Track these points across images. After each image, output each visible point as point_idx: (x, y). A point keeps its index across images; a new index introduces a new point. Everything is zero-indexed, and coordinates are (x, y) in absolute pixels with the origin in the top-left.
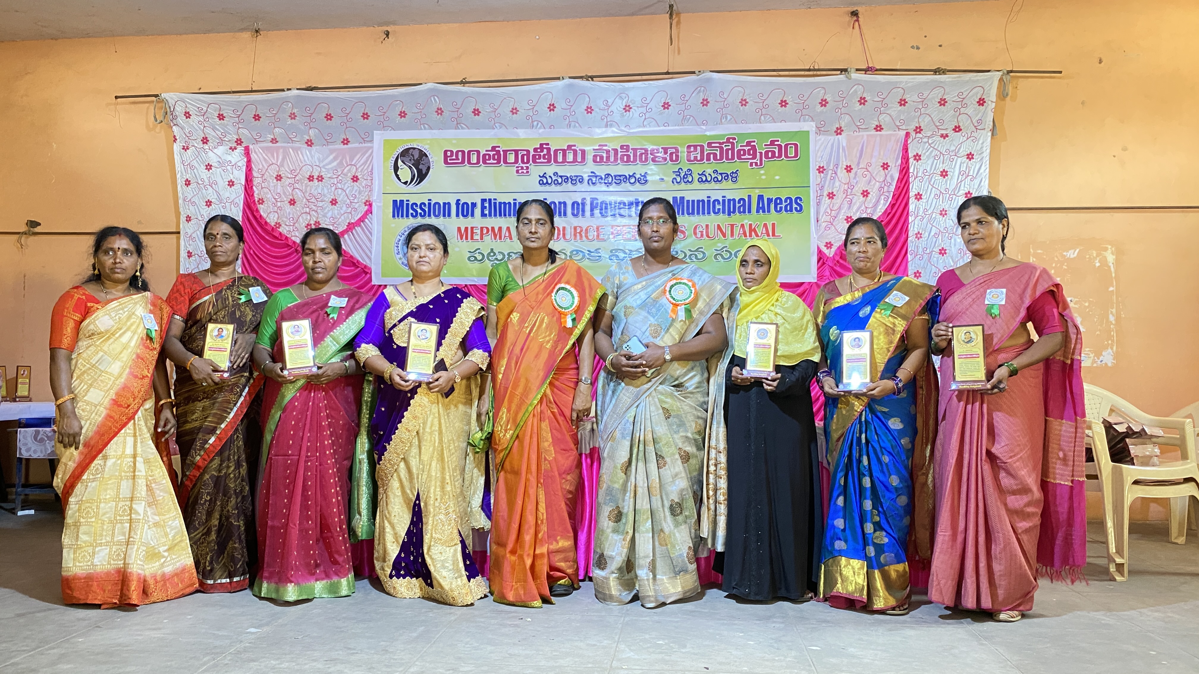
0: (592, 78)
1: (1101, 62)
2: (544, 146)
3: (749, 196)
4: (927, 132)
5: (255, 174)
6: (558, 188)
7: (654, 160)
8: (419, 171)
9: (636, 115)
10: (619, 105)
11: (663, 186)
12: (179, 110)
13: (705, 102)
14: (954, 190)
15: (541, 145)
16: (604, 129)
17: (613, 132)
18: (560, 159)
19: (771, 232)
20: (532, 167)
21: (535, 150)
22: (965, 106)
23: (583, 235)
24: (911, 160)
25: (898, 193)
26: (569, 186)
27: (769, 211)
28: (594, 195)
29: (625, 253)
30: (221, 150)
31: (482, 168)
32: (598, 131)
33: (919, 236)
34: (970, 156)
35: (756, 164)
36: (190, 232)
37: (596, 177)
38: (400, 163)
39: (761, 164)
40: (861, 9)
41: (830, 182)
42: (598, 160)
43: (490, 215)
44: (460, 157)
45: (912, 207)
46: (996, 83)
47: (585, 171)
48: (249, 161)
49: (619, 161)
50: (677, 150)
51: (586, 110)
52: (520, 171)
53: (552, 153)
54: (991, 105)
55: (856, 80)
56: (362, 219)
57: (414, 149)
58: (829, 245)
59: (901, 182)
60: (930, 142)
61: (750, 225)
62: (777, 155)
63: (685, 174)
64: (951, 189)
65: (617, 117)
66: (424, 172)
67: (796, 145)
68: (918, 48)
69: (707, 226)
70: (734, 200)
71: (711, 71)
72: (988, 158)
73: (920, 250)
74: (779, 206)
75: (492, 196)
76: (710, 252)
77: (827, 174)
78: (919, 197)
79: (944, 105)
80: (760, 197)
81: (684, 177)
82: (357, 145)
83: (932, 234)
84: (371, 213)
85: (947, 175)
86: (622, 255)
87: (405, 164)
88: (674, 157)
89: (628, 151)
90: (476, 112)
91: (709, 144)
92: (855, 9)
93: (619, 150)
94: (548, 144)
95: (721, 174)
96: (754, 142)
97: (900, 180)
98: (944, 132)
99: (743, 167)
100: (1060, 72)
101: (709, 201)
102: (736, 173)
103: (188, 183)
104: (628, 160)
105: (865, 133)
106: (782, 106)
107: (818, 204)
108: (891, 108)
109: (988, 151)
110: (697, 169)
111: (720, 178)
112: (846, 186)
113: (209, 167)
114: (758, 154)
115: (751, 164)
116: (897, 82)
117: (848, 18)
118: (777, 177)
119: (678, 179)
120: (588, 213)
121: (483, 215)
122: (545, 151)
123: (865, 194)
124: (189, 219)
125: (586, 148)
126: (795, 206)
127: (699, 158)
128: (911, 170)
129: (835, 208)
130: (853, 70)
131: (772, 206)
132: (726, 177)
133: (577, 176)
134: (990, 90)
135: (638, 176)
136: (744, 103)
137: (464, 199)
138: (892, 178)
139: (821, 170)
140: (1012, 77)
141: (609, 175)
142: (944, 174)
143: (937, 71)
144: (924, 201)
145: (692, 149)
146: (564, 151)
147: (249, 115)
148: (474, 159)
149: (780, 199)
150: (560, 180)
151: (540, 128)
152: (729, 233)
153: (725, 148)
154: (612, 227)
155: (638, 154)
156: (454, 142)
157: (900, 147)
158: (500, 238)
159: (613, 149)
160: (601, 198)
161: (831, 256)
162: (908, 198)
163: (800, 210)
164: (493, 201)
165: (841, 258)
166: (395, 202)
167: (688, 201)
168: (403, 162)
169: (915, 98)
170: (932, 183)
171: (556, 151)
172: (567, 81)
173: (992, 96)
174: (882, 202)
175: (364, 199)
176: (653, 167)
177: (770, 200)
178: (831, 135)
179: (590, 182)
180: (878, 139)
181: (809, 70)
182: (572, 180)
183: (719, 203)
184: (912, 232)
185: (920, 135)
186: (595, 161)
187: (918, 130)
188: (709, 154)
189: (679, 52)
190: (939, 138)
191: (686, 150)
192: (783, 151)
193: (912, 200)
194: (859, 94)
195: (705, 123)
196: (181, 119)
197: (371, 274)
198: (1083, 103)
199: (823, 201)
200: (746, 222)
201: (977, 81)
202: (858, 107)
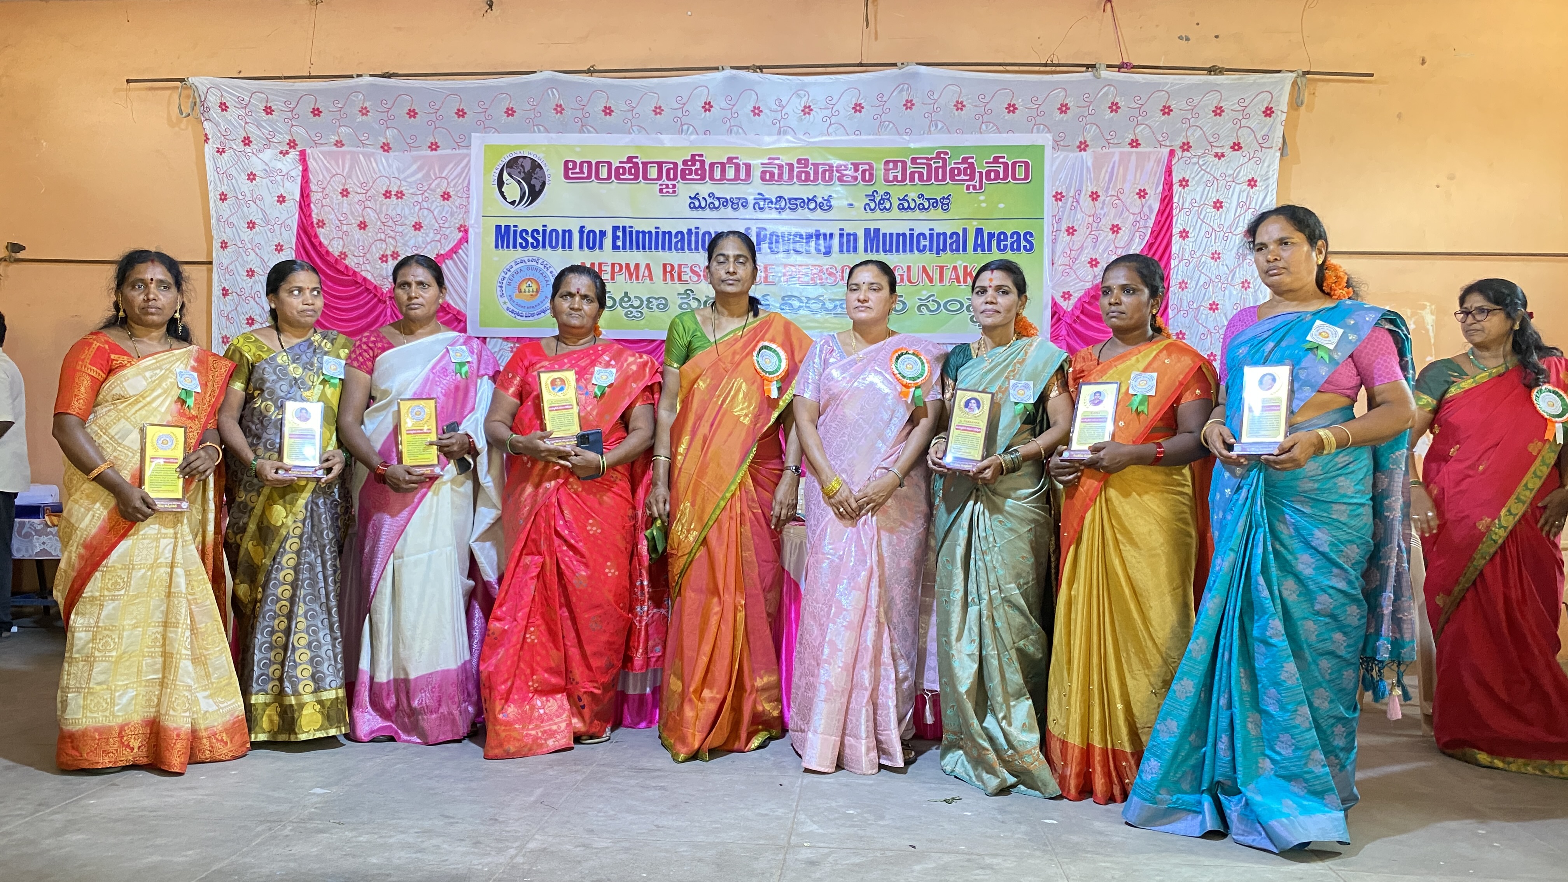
0: (761, 68)
1: (1423, 62)
2: (697, 158)
3: (965, 230)
4: (1196, 151)
5: (313, 187)
6: (714, 214)
7: (840, 179)
8: (531, 187)
9: (819, 119)
10: (797, 105)
11: (852, 214)
12: (213, 100)
13: (909, 105)
14: (1230, 227)
15: (693, 156)
16: (775, 137)
17: (788, 141)
18: (717, 175)
20: (681, 185)
21: (685, 162)
22: (1247, 116)
24: (1176, 187)
25: (1157, 229)
26: (729, 212)
27: (989, 250)
28: (761, 225)
29: (801, 301)
30: (267, 155)
31: (615, 185)
32: (767, 139)
33: (1183, 285)
34: (1252, 183)
35: (974, 187)
36: (225, 262)
37: (765, 200)
38: (505, 174)
39: (981, 188)
41: (1070, 213)
42: (767, 177)
43: (624, 248)
44: (585, 170)
45: (1175, 248)
46: (1288, 88)
47: (749, 191)
48: (305, 170)
49: (795, 180)
50: (871, 167)
51: (753, 111)
52: (665, 191)
53: (707, 168)
54: (1280, 116)
55: (1105, 79)
56: (454, 250)
57: (525, 157)
58: (1067, 296)
59: (1162, 215)
60: (1201, 163)
61: (965, 267)
62: (1001, 176)
63: (882, 199)
64: (1226, 225)
65: (793, 122)
66: (537, 189)
67: (1027, 164)
68: (1188, 39)
69: (909, 268)
70: (945, 234)
71: (917, 64)
72: (1275, 185)
73: (1185, 304)
74: (1002, 243)
75: (627, 223)
76: (912, 302)
77: (1066, 203)
78: (1184, 234)
79: (1220, 115)
80: (979, 231)
81: (879, 203)
82: (449, 151)
83: (1201, 283)
84: (467, 242)
85: (1222, 207)
86: (796, 304)
87: (512, 177)
88: (868, 176)
89: (806, 167)
90: (608, 111)
91: (914, 160)
93: (796, 165)
94: (701, 155)
95: (928, 199)
96: (972, 158)
97: (1161, 213)
98: (1219, 151)
99: (956, 191)
100: (1372, 75)
101: (912, 235)
102: (947, 198)
103: (223, 197)
104: (807, 179)
105: (1117, 150)
106: (1009, 112)
107: (1054, 241)
108: (1152, 117)
109: (1276, 176)
110: (897, 192)
111: (926, 205)
112: (1091, 219)
113: (252, 177)
114: (977, 175)
115: (968, 188)
116: (1160, 84)
118: (1001, 206)
121: (615, 247)
122: (698, 165)
123: (1115, 229)
124: (224, 245)
125: (752, 162)
126: (1023, 243)
127: (899, 178)
128: (1175, 200)
129: (1076, 248)
130: (1103, 67)
131: (994, 243)
132: (934, 203)
133: (739, 199)
134: (1280, 96)
135: (819, 200)
136: (960, 106)
137: (590, 225)
138: (1151, 209)
139: (1058, 197)
140: (1310, 80)
141: (781, 197)
142: (1218, 205)
143: (1212, 70)
144: (1192, 240)
145: (891, 165)
146: (723, 165)
147: (305, 109)
148: (604, 173)
149: (1005, 234)
150: (717, 203)
151: (692, 134)
152: (937, 276)
153: (934, 166)
154: (785, 266)
155: (820, 170)
156: (578, 149)
157: (1161, 169)
158: (637, 278)
159: (787, 164)
160: (771, 227)
161: (1069, 310)
162: (1171, 236)
163: (1030, 249)
164: (628, 229)
165: (1082, 312)
166: (498, 227)
167: (885, 235)
168: (509, 174)
169: (1184, 106)
170: (1202, 217)
171: (712, 165)
172: (728, 72)
173: (1282, 105)
174: (1137, 240)
175: (457, 222)
176: (839, 188)
177: (991, 236)
178: (1073, 151)
179: (757, 206)
180: (1133, 158)
181: (1046, 65)
182: (733, 203)
183: (925, 238)
185: (1188, 154)
186: (763, 179)
187: (1186, 147)
188: (913, 173)
189: (876, 39)
190: (1212, 158)
191: (882, 167)
192: (1009, 171)
193: (1176, 239)
194: (1110, 99)
195: (908, 131)
196: (215, 112)
197: (465, 322)
198: (1399, 116)
199: (1060, 239)
200: (961, 264)
201: (1264, 84)
202: (1108, 115)
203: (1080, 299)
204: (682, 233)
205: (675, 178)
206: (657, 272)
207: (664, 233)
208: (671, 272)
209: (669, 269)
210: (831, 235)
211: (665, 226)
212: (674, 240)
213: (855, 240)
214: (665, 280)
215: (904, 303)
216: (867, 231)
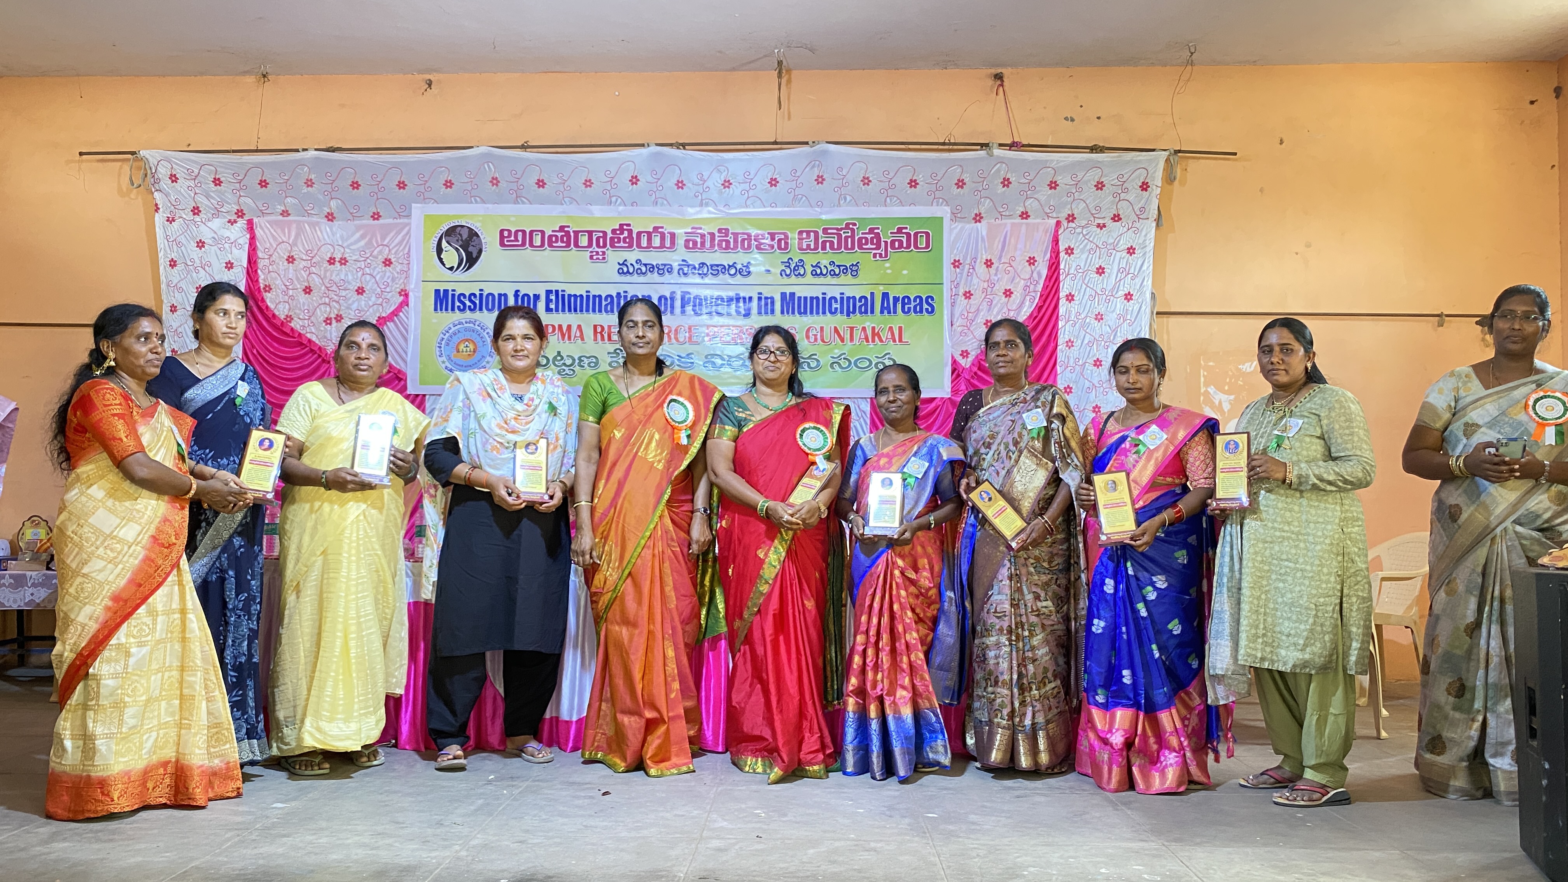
0: (684, 146)
1: (1281, 142)
2: (625, 227)
3: (872, 294)
4: (1080, 222)
5: (260, 254)
6: (642, 279)
7: (758, 247)
8: (469, 255)
9: (737, 192)
10: (717, 180)
11: (769, 279)
12: (163, 172)
13: (820, 180)
14: (1112, 290)
15: (621, 225)
16: (698, 209)
17: (710, 212)
18: (644, 243)
19: (898, 337)
20: (610, 253)
21: (614, 231)
22: (1126, 191)
23: (673, 336)
24: (1062, 255)
25: (1046, 293)
26: (655, 278)
27: (895, 312)
28: (685, 289)
29: (723, 359)
30: (216, 223)
31: (548, 252)
32: (691, 210)
33: (1070, 344)
34: (1131, 251)
35: (881, 255)
36: (175, 325)
37: (688, 266)
38: (444, 244)
39: (886, 256)
40: (1006, 72)
41: (967, 280)
42: (691, 245)
43: (557, 310)
44: (520, 238)
45: (1062, 310)
46: (1162, 164)
47: (674, 258)
48: (253, 239)
49: (716, 248)
50: (787, 237)
51: (677, 185)
52: (595, 257)
53: (634, 236)
54: (1155, 190)
55: (998, 157)
56: (395, 313)
57: (463, 226)
58: (965, 354)
59: (1050, 280)
60: (1084, 233)
61: (873, 328)
62: (905, 245)
63: (797, 265)
64: (1109, 288)
65: (714, 194)
66: (474, 256)
67: (927, 234)
68: (1072, 120)
69: (822, 328)
70: (854, 298)
71: (827, 142)
72: (1151, 253)
73: (1072, 361)
74: (906, 306)
75: (560, 287)
76: (825, 360)
77: (963, 270)
78: (1070, 298)
79: (1101, 189)
80: (885, 295)
81: (794, 269)
82: (390, 221)
83: (1086, 342)
84: (407, 305)
85: (1103, 273)
86: (719, 361)
87: (450, 245)
88: (783, 245)
89: (727, 236)
90: (541, 184)
91: (825, 231)
92: (999, 71)
93: (717, 234)
94: (629, 225)
95: (839, 266)
96: (878, 228)
97: (1049, 278)
98: (1101, 222)
99: (864, 258)
100: (1235, 154)
101: (824, 299)
102: (856, 265)
103: (173, 264)
104: (728, 247)
105: (1009, 221)
106: (911, 187)
107: (953, 305)
108: (1039, 192)
109: (1152, 244)
110: (810, 260)
111: (837, 271)
112: (986, 285)
113: (201, 244)
114: (883, 244)
115: (875, 256)
116: (1047, 161)
117: (990, 82)
118: (905, 272)
119: (788, 271)
120: (678, 310)
121: (548, 310)
122: (626, 234)
123: (1008, 293)
124: (173, 309)
125: (676, 231)
126: (925, 306)
127: (812, 247)
128: (1062, 266)
129: (973, 310)
130: (995, 145)
131: (899, 306)
132: (845, 270)
133: (665, 265)
134: (1155, 172)
135: (739, 266)
136: (866, 181)
137: (524, 290)
138: (1040, 275)
139: (956, 264)
140: (1181, 157)
141: (703, 264)
142: (1100, 271)
143: (1094, 149)
144: (1077, 303)
145: (804, 235)
146: (649, 234)
147: (253, 180)
148: (537, 241)
149: (909, 298)
150: (644, 269)
151: (620, 205)
152: (848, 336)
153: (843, 236)
154: (708, 327)
155: (740, 239)
156: (513, 219)
157: (1049, 239)
158: (569, 338)
159: (709, 233)
160: (694, 291)
161: (968, 366)
162: (1058, 299)
163: (932, 312)
164: (560, 293)
165: (979, 369)
166: (437, 292)
167: (800, 298)
168: (448, 242)
169: (1068, 181)
170: (1086, 282)
171: (639, 234)
172: (654, 149)
173: (1157, 180)
174: (1027, 303)
175: (398, 287)
176: (757, 256)
177: (896, 299)
178: (969, 222)
179: (681, 272)
180: (1024, 228)
181: (944, 144)
182: (659, 269)
183: (836, 301)
184: (1062, 340)
185: (1073, 225)
186: (687, 247)
187: (1071, 218)
188: (824, 242)
189: (789, 118)
190: (1095, 228)
191: (797, 236)
192: (912, 241)
193: (1063, 302)
194: (1002, 174)
195: (820, 204)
196: (165, 184)
197: (406, 380)
198: (1261, 190)
199: (958, 302)
200: (869, 325)
201: (1140, 161)
202: (1000, 189)
203: (977, 357)
204: (611, 296)
205: (605, 246)
206: (589, 332)
207: (594, 296)
208: (601, 333)
209: (599, 330)
210: (750, 298)
211: (595, 290)
212: (604, 303)
213: (773, 303)
214: (595, 339)
215: (818, 361)
216: (783, 295)
